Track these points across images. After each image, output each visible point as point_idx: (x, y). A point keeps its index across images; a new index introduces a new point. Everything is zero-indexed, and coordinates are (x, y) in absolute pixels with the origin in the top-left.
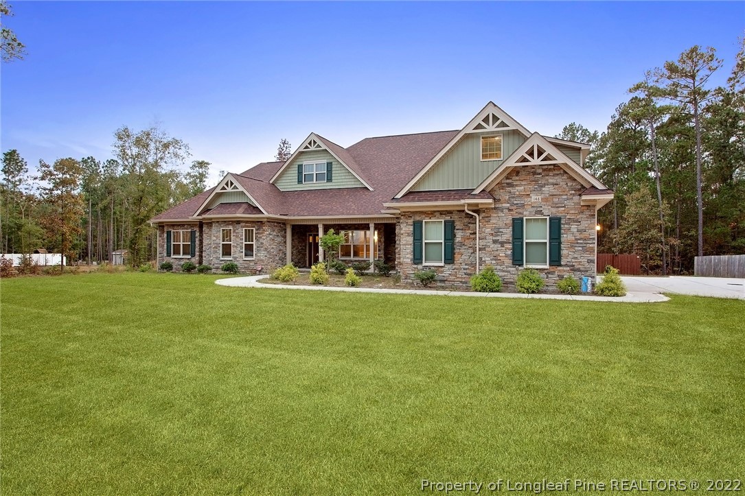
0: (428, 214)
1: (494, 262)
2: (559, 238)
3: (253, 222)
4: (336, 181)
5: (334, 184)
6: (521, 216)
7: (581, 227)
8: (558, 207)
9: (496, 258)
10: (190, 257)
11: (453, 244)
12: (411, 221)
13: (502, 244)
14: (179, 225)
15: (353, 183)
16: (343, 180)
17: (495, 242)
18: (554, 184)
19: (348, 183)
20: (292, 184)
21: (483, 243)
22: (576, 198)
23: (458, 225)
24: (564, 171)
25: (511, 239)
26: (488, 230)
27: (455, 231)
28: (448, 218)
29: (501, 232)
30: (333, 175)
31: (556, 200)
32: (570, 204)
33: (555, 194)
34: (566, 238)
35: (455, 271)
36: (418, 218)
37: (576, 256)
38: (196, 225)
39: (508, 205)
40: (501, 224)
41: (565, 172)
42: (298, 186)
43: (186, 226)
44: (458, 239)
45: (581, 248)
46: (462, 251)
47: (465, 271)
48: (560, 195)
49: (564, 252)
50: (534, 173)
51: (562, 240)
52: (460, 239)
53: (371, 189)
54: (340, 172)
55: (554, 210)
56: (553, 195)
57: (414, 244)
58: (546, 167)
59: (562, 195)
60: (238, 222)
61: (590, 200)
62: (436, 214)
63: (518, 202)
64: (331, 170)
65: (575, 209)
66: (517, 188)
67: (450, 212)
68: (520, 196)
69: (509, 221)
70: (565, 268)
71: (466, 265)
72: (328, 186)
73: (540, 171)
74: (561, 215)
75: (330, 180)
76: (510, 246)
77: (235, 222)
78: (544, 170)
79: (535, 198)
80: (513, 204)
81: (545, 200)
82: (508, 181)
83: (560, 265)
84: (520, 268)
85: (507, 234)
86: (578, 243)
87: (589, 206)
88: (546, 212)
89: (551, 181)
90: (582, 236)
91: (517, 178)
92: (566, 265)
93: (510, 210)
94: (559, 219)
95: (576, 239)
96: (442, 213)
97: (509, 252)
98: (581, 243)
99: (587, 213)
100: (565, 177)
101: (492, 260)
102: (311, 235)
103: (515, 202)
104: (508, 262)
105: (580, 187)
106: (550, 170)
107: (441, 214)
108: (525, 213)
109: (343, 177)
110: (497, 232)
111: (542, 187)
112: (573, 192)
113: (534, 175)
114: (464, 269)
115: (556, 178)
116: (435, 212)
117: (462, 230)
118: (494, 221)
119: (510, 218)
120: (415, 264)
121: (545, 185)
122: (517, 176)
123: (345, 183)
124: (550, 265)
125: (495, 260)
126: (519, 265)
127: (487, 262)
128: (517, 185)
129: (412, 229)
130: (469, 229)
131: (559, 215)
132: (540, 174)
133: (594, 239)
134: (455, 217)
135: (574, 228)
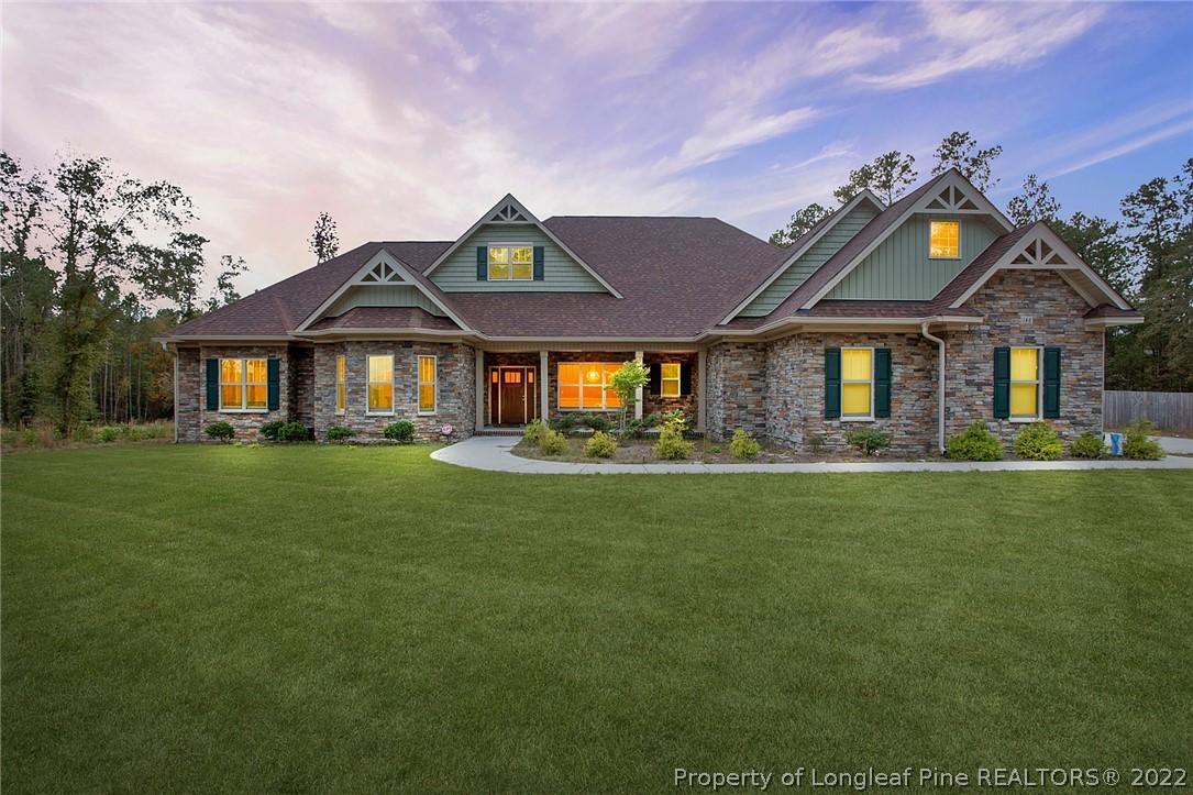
0: (850, 337)
1: (967, 414)
2: (1058, 377)
3: (434, 344)
4: (551, 279)
5: (547, 284)
6: (1006, 344)
7: (1086, 362)
8: (1056, 333)
9: (970, 407)
10: (266, 411)
11: (889, 386)
12: (820, 349)
13: (979, 386)
14: (239, 348)
15: (582, 284)
16: (564, 279)
17: (968, 383)
18: (1049, 299)
19: (574, 284)
20: (465, 279)
21: (951, 384)
22: (1079, 321)
23: (896, 356)
24: (1064, 281)
25: (992, 378)
26: (959, 366)
27: (893, 366)
28: (881, 345)
29: (978, 368)
30: (545, 269)
31: (1053, 323)
32: (1071, 328)
33: (1051, 313)
34: (1067, 377)
35: (891, 428)
36: (832, 344)
37: (1078, 403)
38: (280, 348)
39: (988, 328)
40: (978, 356)
41: (1065, 283)
42: (479, 284)
43: (255, 351)
44: (896, 378)
45: (1084, 393)
46: (902, 396)
47: (906, 429)
48: (1058, 316)
49: (1063, 398)
50: (1025, 282)
51: (1062, 380)
52: (899, 378)
53: (619, 296)
54: (558, 264)
55: (1050, 337)
56: (1049, 316)
57: (827, 385)
58: (1040, 274)
59: (1061, 316)
60: (408, 344)
61: (1096, 325)
62: (861, 338)
63: (1002, 324)
64: (542, 261)
65: (1077, 337)
66: (1001, 302)
67: (884, 336)
68: (1005, 314)
69: (989, 352)
70: (1064, 422)
71: (907, 418)
72: (538, 287)
73: (1032, 279)
74: (1059, 344)
75: (539, 276)
76: (990, 390)
77: (400, 342)
78: (1037, 278)
79: (1025, 319)
80: (995, 327)
81: (1038, 322)
82: (989, 291)
83: (1058, 417)
84: (1005, 423)
85: (986, 372)
86: (1080, 385)
87: (1094, 333)
88: (1039, 339)
89: (1046, 294)
90: (1086, 375)
91: (1001, 288)
92: (1066, 417)
93: (990, 335)
94: (1058, 351)
95: (1079, 380)
96: (871, 337)
97: (990, 399)
98: (1085, 386)
99: (1093, 342)
100: (1065, 291)
101: (964, 411)
102: (497, 370)
103: (998, 324)
104: (987, 413)
105: (1083, 305)
106: (1045, 278)
107: (869, 338)
108: (1011, 340)
109: (565, 274)
110: (971, 368)
111: (1035, 302)
112: (1075, 312)
113: (1024, 284)
114: (905, 425)
115: (1053, 290)
116: (860, 334)
117: (901, 364)
118: (968, 352)
119: (991, 347)
120: (827, 418)
121: (1038, 299)
122: (1000, 284)
123: (569, 284)
124: (1045, 417)
125: (970, 411)
126: (1003, 418)
127: (957, 414)
128: (1000, 299)
129: (823, 362)
130: (912, 364)
131: (1057, 345)
132: (1031, 283)
133: (1101, 379)
134: (892, 344)
135: (1076, 363)
